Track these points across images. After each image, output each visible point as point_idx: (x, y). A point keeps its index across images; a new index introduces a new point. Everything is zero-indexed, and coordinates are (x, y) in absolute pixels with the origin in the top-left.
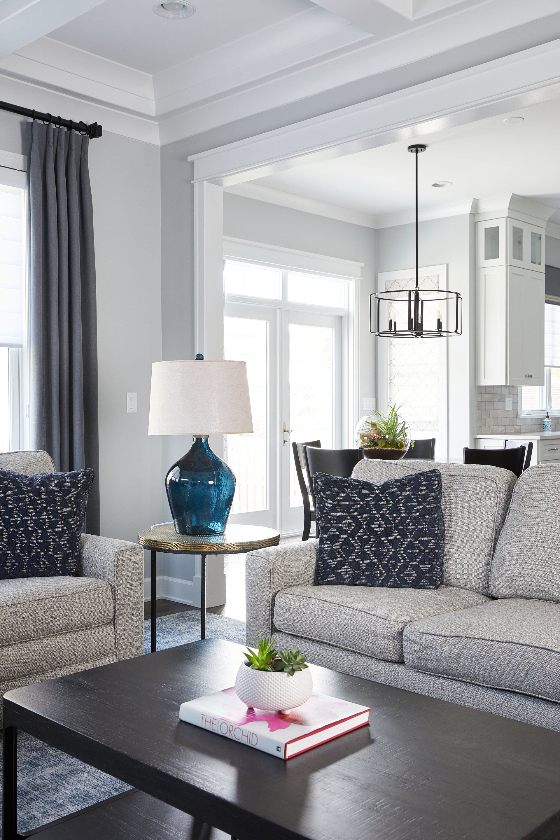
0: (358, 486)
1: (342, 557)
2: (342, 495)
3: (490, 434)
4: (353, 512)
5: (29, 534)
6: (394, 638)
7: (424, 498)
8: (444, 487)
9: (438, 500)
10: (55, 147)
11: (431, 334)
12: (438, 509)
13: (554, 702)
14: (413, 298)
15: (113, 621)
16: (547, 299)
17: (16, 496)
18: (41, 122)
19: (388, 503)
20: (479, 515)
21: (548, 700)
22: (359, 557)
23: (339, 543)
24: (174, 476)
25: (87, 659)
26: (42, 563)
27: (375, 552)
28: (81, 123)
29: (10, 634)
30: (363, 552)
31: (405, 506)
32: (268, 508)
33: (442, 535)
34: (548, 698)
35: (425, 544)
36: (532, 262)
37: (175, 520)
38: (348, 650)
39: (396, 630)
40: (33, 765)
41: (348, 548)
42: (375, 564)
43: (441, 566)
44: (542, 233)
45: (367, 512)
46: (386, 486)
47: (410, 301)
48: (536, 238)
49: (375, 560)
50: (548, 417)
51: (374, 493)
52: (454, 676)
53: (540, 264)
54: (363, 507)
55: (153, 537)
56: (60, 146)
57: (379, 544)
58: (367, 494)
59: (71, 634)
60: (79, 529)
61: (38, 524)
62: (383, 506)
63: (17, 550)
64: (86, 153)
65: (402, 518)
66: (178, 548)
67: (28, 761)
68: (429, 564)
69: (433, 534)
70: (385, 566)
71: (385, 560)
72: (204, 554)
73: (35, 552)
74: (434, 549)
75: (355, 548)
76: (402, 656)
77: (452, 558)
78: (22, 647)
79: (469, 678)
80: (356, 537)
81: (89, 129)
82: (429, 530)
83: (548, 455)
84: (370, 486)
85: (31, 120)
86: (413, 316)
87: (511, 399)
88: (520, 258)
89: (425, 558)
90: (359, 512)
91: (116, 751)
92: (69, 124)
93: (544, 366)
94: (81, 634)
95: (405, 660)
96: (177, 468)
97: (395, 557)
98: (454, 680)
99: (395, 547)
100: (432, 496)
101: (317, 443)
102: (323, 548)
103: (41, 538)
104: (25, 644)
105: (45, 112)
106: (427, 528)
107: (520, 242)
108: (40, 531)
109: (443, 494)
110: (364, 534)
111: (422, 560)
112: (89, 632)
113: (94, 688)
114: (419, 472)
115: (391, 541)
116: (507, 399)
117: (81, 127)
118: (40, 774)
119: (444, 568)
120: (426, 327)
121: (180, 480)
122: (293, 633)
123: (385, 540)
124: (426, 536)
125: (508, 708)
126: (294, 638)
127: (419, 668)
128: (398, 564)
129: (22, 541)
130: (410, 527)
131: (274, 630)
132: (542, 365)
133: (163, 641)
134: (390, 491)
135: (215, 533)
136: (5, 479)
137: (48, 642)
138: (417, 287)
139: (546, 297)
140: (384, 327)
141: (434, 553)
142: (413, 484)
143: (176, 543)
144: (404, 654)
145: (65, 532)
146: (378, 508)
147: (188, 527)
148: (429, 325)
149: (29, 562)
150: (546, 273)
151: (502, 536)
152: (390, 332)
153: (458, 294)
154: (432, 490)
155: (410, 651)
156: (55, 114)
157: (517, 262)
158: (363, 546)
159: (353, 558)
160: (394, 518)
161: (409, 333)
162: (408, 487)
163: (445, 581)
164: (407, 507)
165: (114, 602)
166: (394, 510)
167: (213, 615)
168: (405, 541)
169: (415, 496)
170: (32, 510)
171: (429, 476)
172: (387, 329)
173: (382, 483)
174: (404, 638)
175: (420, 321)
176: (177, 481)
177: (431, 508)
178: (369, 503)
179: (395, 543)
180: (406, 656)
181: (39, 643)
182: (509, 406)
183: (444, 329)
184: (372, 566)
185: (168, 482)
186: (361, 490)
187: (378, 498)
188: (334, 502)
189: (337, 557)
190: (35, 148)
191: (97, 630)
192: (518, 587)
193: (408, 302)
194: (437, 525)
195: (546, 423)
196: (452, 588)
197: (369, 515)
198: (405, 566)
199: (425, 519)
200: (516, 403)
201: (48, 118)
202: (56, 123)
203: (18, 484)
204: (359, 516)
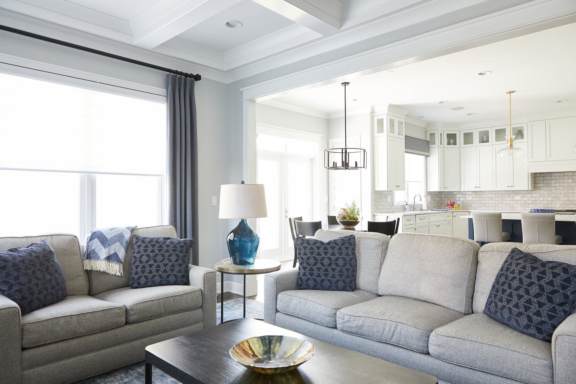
0: (317, 242)
1: (309, 276)
2: (309, 247)
3: (381, 213)
4: (314, 255)
5: (165, 265)
6: (332, 316)
7: (347, 248)
8: (357, 244)
9: (354, 249)
10: (179, 85)
11: (353, 168)
12: (354, 254)
13: (406, 348)
14: (344, 151)
15: (201, 307)
16: (406, 151)
17: (159, 248)
18: (173, 74)
19: (330, 251)
20: (373, 256)
21: (403, 348)
22: (317, 276)
23: (308, 269)
24: (231, 237)
25: (190, 325)
26: (172, 279)
27: (324, 274)
28: (191, 74)
29: (153, 314)
30: (319, 274)
31: (338, 252)
32: (279, 248)
33: (356, 266)
34: (403, 347)
35: (348, 270)
36: (399, 134)
37: (232, 258)
38: (311, 322)
39: (333, 313)
40: (163, 376)
41: (312, 272)
42: (324, 280)
43: (355, 280)
44: (403, 121)
45: (320, 255)
46: (329, 243)
47: (342, 153)
48: (400, 123)
49: (324, 278)
50: (407, 204)
51: (324, 246)
52: (360, 335)
53: (402, 135)
54: (319, 252)
55: (221, 266)
56: (182, 85)
57: (326, 270)
58: (321, 247)
59: (182, 313)
60: (188, 263)
61: (170, 260)
62: (328, 252)
63: (160, 273)
64: (193, 87)
65: (337, 258)
66: (233, 272)
67: (161, 375)
68: (350, 280)
69: (351, 265)
70: (329, 280)
71: (329, 278)
72: (245, 274)
73: (169, 273)
74: (352, 272)
75: (315, 272)
76: (336, 325)
77: (361, 276)
78: (159, 320)
79: (367, 336)
80: (315, 267)
81: (195, 77)
82: (349, 263)
83: (407, 223)
84: (322, 243)
85: (168, 73)
86: (344, 160)
87: (390, 197)
88: (393, 133)
89: (348, 277)
90: (317, 255)
91: (196, 379)
92: (186, 74)
93: (405, 181)
94: (187, 313)
95: (338, 327)
96: (232, 234)
97: (334, 276)
98: (360, 337)
99: (334, 272)
100: (351, 248)
101: (300, 219)
102: (300, 272)
103: (171, 266)
104: (160, 318)
105: (175, 69)
106: (348, 262)
107: (393, 125)
108: (171, 264)
109: (356, 246)
110: (319, 266)
111: (346, 278)
112: (190, 312)
113: (189, 344)
114: (345, 236)
115: (332, 269)
116: (388, 197)
117: (191, 76)
118: (166, 381)
119: (357, 281)
120: (350, 165)
121: (233, 239)
122: (286, 313)
123: (329, 269)
124: (348, 266)
125: (385, 351)
126: (286, 315)
127: (343, 331)
128: (335, 280)
129: (162, 268)
130: (341, 262)
131: (277, 311)
132: (404, 181)
133: (227, 313)
134: (331, 245)
135: (250, 264)
136: (152, 241)
137: (171, 317)
138: (346, 146)
139: (405, 150)
140: (331, 165)
141: (352, 274)
142: (342, 242)
143: (232, 269)
144: (337, 324)
145: (183, 264)
146: (326, 253)
147: (238, 261)
148: (352, 164)
149: (166, 278)
150: (405, 139)
151: (383, 266)
152: (333, 167)
153: (364, 150)
154: (351, 245)
155: (339, 323)
156: (179, 70)
157: (392, 135)
158: (319, 271)
159: (314, 277)
160: (333, 258)
161: (342, 167)
162: (340, 243)
163: (357, 287)
164: (339, 253)
165: (202, 298)
166: (333, 254)
167: (251, 300)
168: (339, 268)
169: (343, 248)
170: (167, 254)
171: (349, 238)
172: (332, 166)
173: (328, 241)
174: (337, 316)
175: (347, 162)
176: (232, 240)
177: (350, 253)
178: (322, 251)
179: (334, 270)
180: (338, 326)
181: (167, 317)
182: (389, 200)
183: (358, 166)
184: (323, 280)
185: (228, 240)
186: (318, 245)
187: (325, 249)
188: (305, 250)
189: (307, 276)
190: (170, 86)
191: (194, 311)
192: (390, 291)
193: (341, 153)
194: (353, 261)
195: (406, 207)
196: (360, 291)
197: (322, 257)
198: (339, 280)
199: (347, 258)
200: (392, 198)
201: (176, 72)
202: (180, 74)
203: (159, 243)
204: (317, 257)
